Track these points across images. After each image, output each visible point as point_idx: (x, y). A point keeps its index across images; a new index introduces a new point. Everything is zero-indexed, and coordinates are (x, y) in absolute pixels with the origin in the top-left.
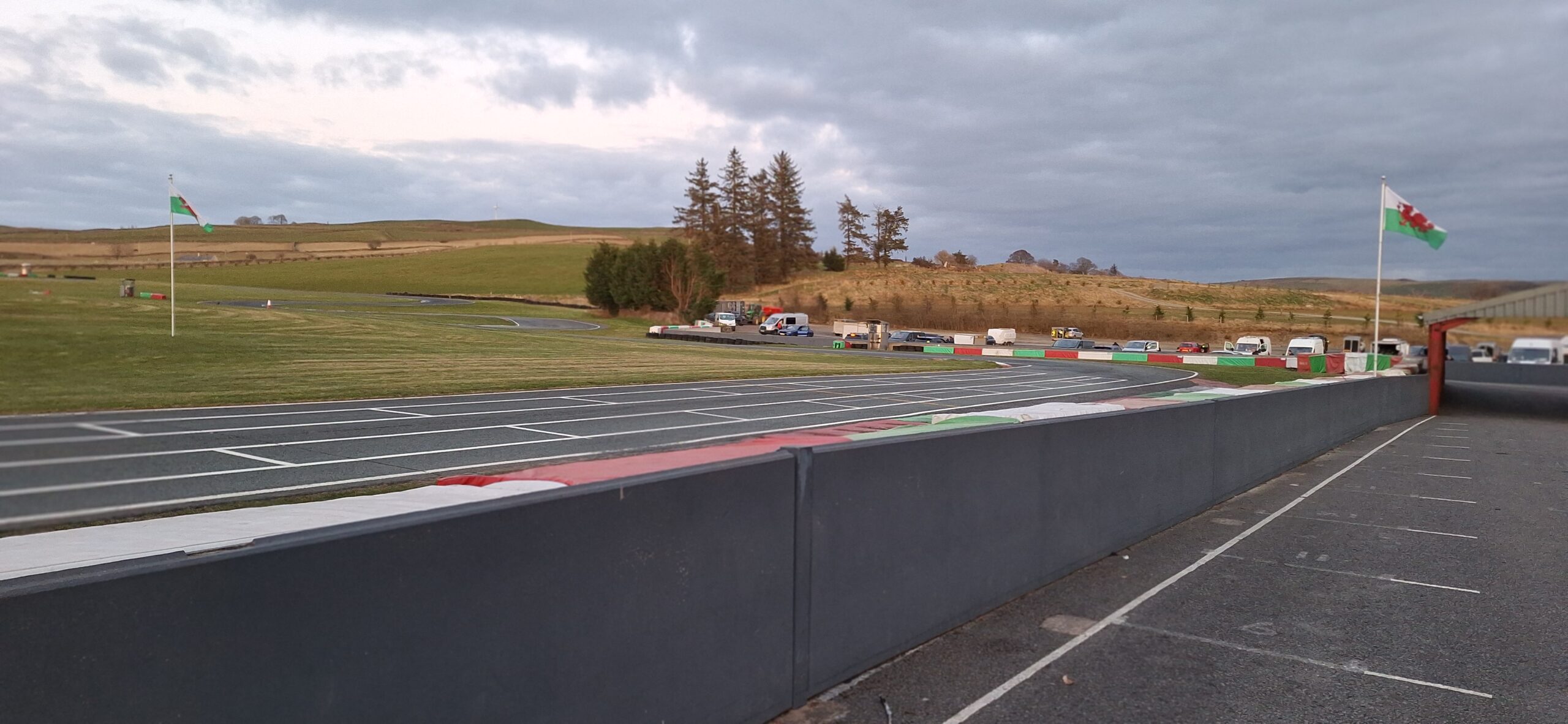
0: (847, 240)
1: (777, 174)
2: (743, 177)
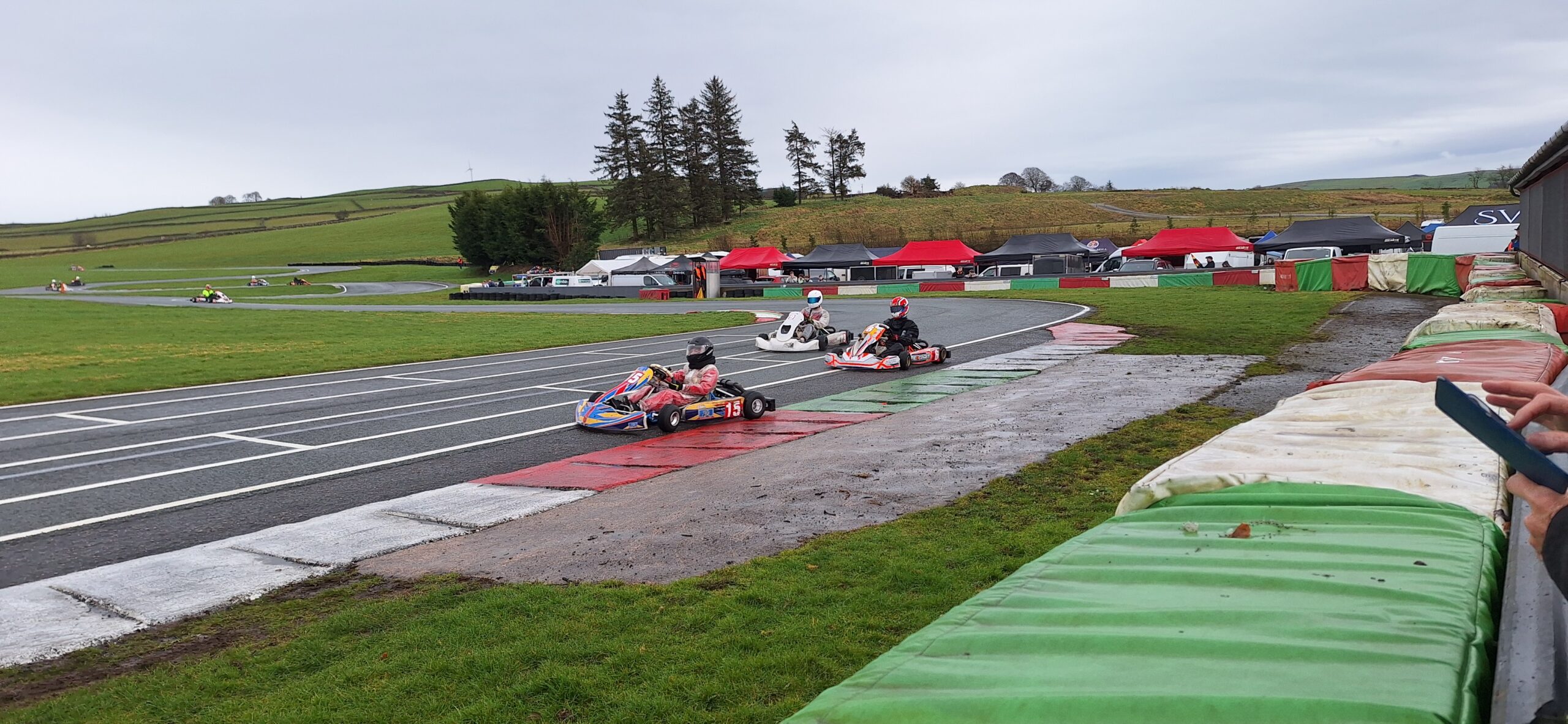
0: (797, 171)
1: (710, 103)
2: (669, 107)
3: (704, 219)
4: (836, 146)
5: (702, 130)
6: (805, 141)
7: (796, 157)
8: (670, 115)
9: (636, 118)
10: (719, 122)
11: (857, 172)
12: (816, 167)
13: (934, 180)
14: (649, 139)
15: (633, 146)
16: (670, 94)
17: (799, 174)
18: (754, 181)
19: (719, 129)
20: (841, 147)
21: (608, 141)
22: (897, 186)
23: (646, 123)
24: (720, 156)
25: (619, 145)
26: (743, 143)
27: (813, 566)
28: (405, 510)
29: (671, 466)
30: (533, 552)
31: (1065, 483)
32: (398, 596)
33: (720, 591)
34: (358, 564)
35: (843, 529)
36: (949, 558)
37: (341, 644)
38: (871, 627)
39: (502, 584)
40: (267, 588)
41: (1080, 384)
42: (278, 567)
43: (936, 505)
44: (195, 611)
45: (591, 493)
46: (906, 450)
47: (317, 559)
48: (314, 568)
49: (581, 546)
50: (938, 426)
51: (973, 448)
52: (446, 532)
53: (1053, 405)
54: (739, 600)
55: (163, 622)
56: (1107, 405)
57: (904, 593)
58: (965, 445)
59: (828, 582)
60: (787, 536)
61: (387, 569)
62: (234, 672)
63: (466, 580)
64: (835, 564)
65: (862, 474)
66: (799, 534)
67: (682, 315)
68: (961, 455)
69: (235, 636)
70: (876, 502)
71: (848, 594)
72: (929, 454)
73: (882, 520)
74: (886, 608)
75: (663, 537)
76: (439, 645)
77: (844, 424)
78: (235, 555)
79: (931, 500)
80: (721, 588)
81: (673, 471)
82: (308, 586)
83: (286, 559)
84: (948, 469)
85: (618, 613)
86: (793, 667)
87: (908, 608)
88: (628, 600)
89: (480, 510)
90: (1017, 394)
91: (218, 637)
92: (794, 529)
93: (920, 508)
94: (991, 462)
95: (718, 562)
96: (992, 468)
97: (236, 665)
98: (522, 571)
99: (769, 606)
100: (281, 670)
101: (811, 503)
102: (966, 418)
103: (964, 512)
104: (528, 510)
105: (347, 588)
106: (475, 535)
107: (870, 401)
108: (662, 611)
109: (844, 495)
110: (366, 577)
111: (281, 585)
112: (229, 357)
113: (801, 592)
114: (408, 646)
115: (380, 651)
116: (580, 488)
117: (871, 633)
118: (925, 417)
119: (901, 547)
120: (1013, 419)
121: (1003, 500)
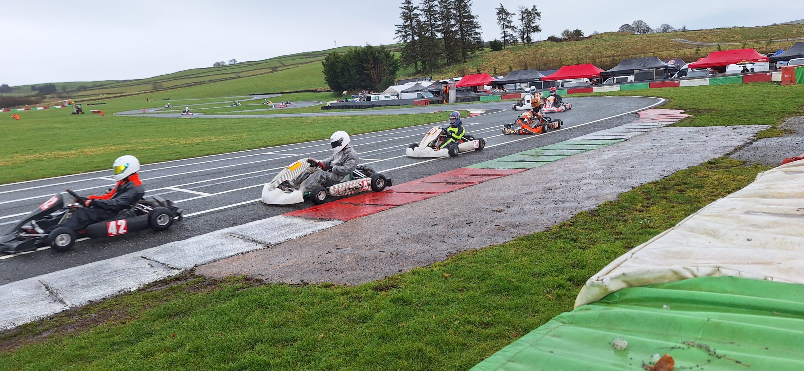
2: (434, 1)
3: (452, 60)
4: (524, 16)
5: (451, 12)
6: (507, 14)
7: (502, 23)
8: (434, 5)
9: (416, 8)
10: (460, 7)
11: (537, 29)
12: (513, 28)
13: (580, 31)
14: (422, 19)
15: (414, 23)
17: (504, 32)
18: (479, 38)
19: (460, 11)
20: (527, 16)
21: (401, 22)
22: (559, 35)
23: (421, 10)
24: (461, 25)
25: (407, 24)
26: (473, 17)
27: (447, 275)
28: (239, 233)
29: (391, 205)
30: (292, 261)
31: (625, 214)
32: (208, 290)
33: (385, 292)
34: (196, 268)
35: (476, 247)
38: (469, 322)
39: (266, 283)
40: (142, 284)
41: (650, 147)
42: (156, 270)
43: (538, 231)
44: (98, 298)
45: (341, 222)
46: (530, 193)
47: (176, 265)
48: (173, 271)
49: (320, 258)
50: (554, 176)
51: (572, 191)
52: (254, 247)
53: (630, 161)
54: (393, 300)
55: (78, 305)
56: (664, 160)
57: (498, 296)
58: (568, 189)
59: (453, 287)
60: (441, 252)
61: (208, 272)
63: (249, 280)
64: (462, 273)
65: (499, 210)
66: (448, 251)
67: (431, 114)
68: (563, 196)
70: (503, 228)
71: (461, 296)
72: (544, 195)
73: (501, 242)
75: (368, 252)
77: (499, 176)
78: (139, 261)
79: (536, 227)
80: (387, 290)
81: (391, 208)
82: (164, 282)
83: (163, 264)
84: (553, 205)
88: (329, 298)
89: (276, 233)
90: (609, 155)
91: (101, 316)
92: (446, 247)
93: (527, 234)
94: (581, 200)
95: (392, 270)
96: (581, 204)
98: (280, 275)
99: (410, 305)
101: (462, 229)
102: (573, 171)
103: (554, 236)
104: (302, 234)
105: (183, 284)
106: (268, 249)
107: (519, 161)
108: (345, 306)
109: (483, 224)
110: (197, 277)
111: (150, 282)
112: (197, 144)
113: (433, 294)
116: (335, 219)
117: (468, 327)
118: (548, 171)
119: (507, 261)
120: (602, 171)
121: (582, 227)
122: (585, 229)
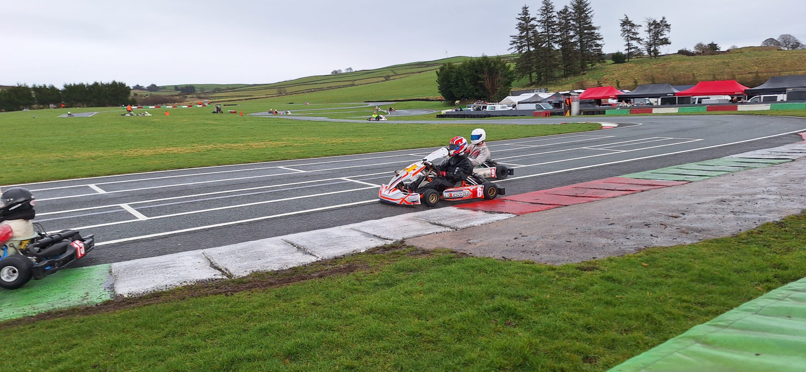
0: (627, 43)
1: (575, 7)
2: (552, 12)
3: (570, 72)
4: (652, 27)
5: (570, 23)
6: (633, 25)
7: (626, 35)
8: (552, 16)
9: (533, 19)
10: (580, 18)
11: (666, 42)
12: (639, 40)
13: (716, 45)
14: (539, 30)
15: (531, 34)
16: (553, 5)
17: (628, 45)
18: (600, 50)
19: (580, 22)
20: (655, 28)
21: (517, 33)
22: (692, 49)
23: (539, 21)
24: (581, 37)
25: (523, 34)
26: (594, 28)
27: (646, 264)
29: (557, 205)
30: (485, 243)
32: (424, 257)
33: (590, 272)
34: (405, 240)
35: (663, 245)
36: (735, 267)
37: (401, 276)
38: (685, 301)
39: (472, 257)
40: (367, 248)
42: (371, 239)
43: (725, 236)
44: (339, 255)
45: (514, 216)
47: (387, 237)
48: (386, 241)
49: (510, 242)
50: (723, 190)
51: (749, 204)
52: (443, 229)
54: (601, 278)
55: (327, 258)
57: (706, 284)
58: (743, 202)
59: (656, 274)
60: (628, 247)
61: (419, 244)
62: (357, 283)
63: (455, 252)
64: (660, 264)
65: (674, 215)
66: (635, 246)
68: (740, 208)
69: (356, 267)
70: (685, 232)
71: (670, 281)
72: (719, 206)
73: (689, 242)
74: (694, 291)
75: (555, 241)
76: (445, 282)
77: (662, 187)
78: (354, 232)
79: (721, 233)
80: (590, 270)
81: (559, 207)
82: (385, 248)
83: (374, 235)
84: (732, 215)
85: (534, 277)
86: (637, 317)
87: (709, 293)
88: (538, 271)
89: (459, 220)
90: (779, 173)
91: (349, 267)
92: (632, 243)
93: (714, 237)
94: (762, 213)
95: (588, 257)
96: (763, 217)
97: (358, 280)
98: (481, 251)
99: (620, 283)
100: (376, 285)
101: (642, 230)
102: (743, 186)
103: (745, 241)
104: (482, 222)
105: (401, 251)
106: (457, 231)
107: (676, 174)
108: (557, 279)
109: (663, 227)
110: (409, 247)
111: (373, 247)
113: (639, 277)
114: (431, 280)
115: (419, 281)
116: (508, 213)
117: (685, 304)
118: (713, 184)
119: (703, 258)
120: (776, 188)
121: (772, 236)
122: (776, 238)
